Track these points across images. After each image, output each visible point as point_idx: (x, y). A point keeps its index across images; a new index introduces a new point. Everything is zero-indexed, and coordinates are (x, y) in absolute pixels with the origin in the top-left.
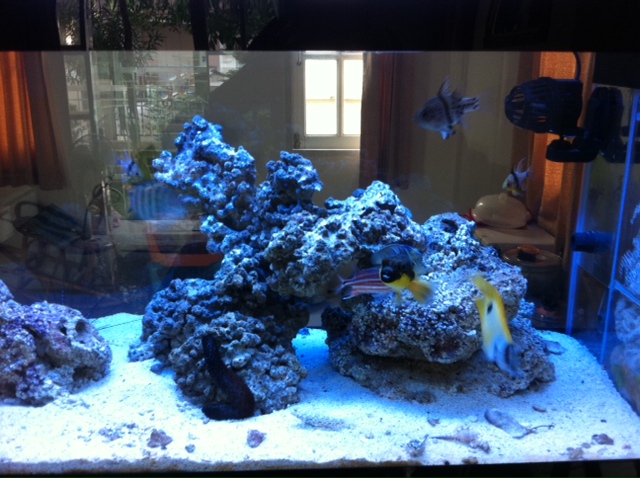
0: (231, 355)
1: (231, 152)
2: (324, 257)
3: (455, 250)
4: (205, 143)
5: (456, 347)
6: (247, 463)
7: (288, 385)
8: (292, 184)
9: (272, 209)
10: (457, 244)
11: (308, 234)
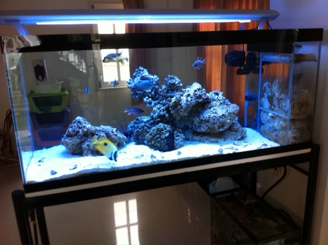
0: (165, 134)
1: (152, 77)
2: (188, 103)
3: (219, 100)
4: (144, 75)
5: (224, 126)
6: (179, 159)
7: (181, 141)
8: (174, 84)
9: (167, 92)
10: (220, 99)
11: (182, 98)
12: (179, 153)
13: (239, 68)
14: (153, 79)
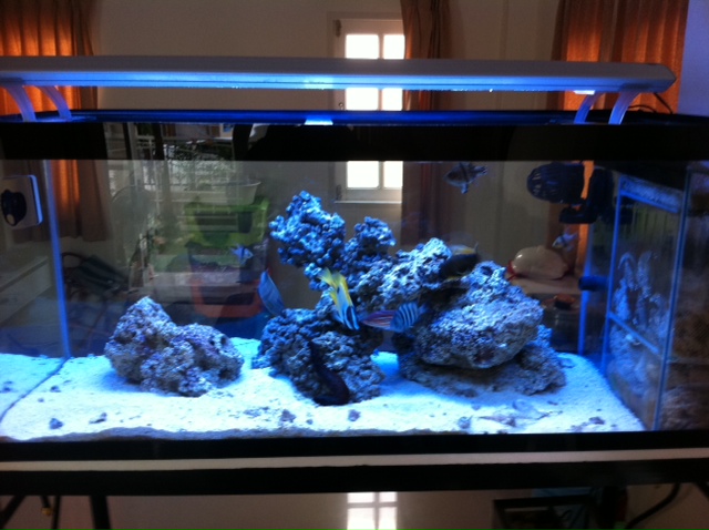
1: (328, 217)
4: (309, 211)
8: (374, 240)
9: (358, 258)
10: (493, 284)
11: (386, 276)
12: (354, 416)
13: (566, 206)
14: (328, 222)
